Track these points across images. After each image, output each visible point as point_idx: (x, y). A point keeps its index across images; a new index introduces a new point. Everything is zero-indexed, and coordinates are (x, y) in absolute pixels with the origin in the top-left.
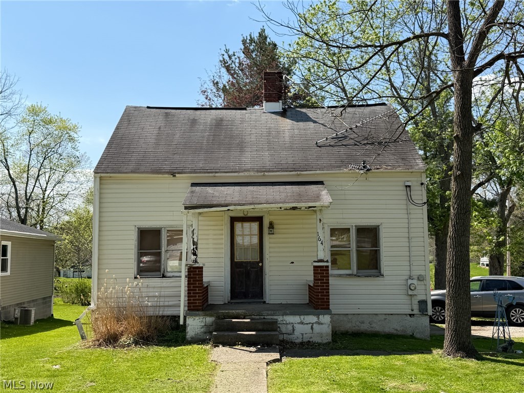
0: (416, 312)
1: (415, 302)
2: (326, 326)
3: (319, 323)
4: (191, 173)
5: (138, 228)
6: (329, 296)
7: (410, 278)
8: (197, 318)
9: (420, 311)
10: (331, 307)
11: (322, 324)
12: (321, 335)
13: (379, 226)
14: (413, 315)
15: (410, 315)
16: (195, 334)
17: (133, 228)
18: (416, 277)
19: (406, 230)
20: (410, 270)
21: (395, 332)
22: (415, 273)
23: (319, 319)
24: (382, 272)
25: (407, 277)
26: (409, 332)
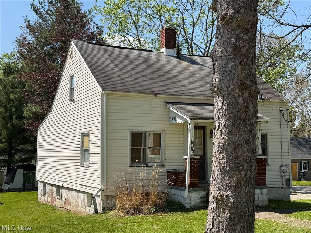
0: (285, 186)
1: (284, 180)
2: (265, 196)
3: (262, 194)
4: (165, 94)
5: (131, 132)
6: (266, 177)
7: (282, 165)
8: (196, 193)
9: (287, 186)
10: (267, 183)
11: (263, 194)
12: (263, 201)
13: (266, 134)
14: (283, 188)
15: (282, 188)
16: (196, 204)
17: (128, 131)
18: (284, 165)
19: (280, 137)
20: (282, 161)
21: (274, 198)
22: (284, 163)
23: (261, 191)
24: (268, 162)
25: (280, 165)
26: (281, 198)
